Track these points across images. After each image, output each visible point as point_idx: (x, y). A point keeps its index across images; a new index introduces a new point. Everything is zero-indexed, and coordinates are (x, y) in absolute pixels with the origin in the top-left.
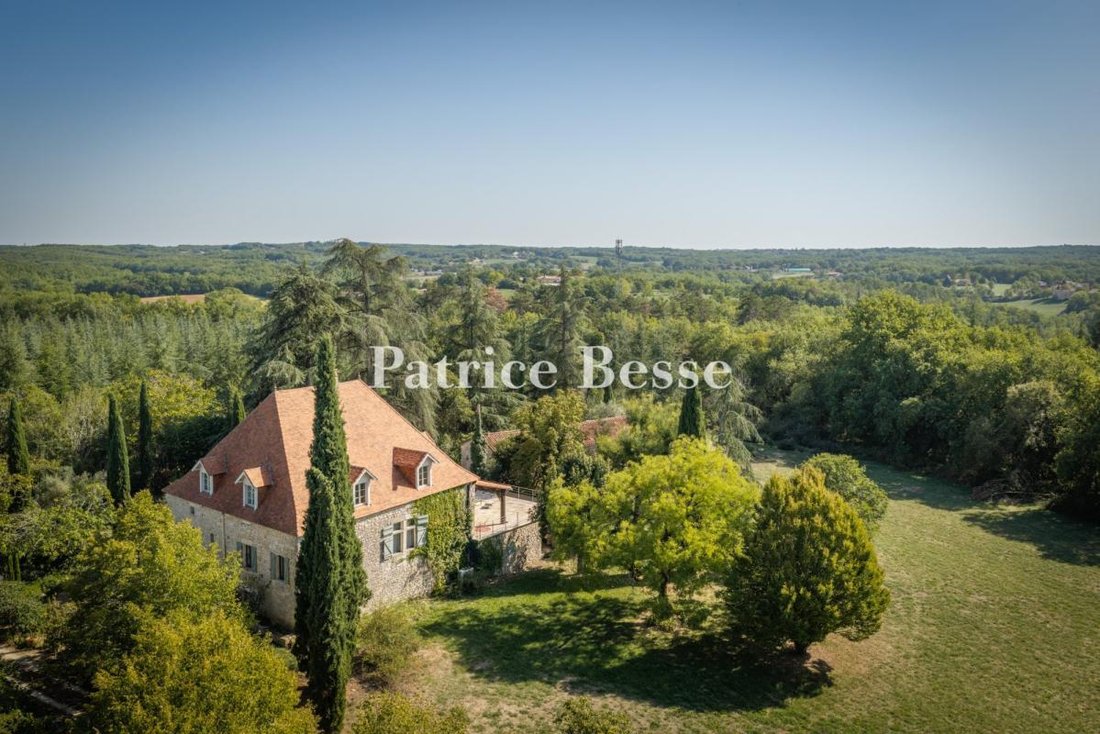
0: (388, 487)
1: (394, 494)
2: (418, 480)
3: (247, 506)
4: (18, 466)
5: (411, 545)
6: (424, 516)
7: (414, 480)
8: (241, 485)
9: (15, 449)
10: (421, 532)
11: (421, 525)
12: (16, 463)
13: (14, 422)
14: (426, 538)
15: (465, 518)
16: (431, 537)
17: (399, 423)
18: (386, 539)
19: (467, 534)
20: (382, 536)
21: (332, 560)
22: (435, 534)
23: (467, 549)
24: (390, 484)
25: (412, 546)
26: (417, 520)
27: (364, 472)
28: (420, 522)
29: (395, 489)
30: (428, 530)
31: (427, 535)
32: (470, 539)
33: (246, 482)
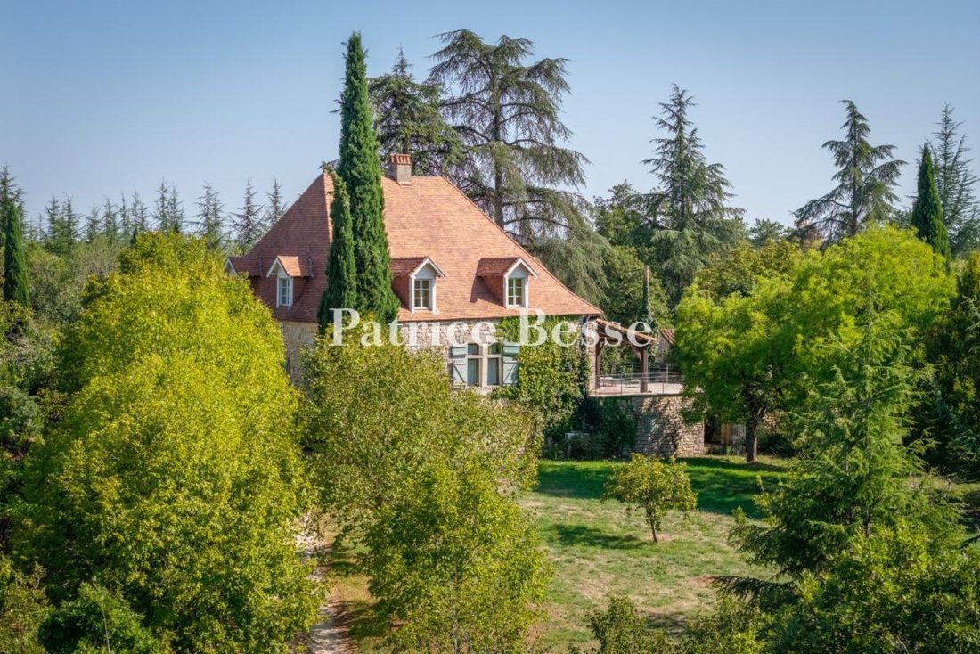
0: (464, 298)
1: (471, 306)
2: (507, 296)
3: (281, 306)
4: (16, 293)
5: (496, 379)
6: (512, 344)
7: (502, 294)
8: (274, 278)
9: (12, 271)
10: (508, 368)
11: (509, 355)
12: (13, 290)
13: (12, 235)
14: (516, 376)
15: (577, 363)
16: (524, 378)
17: (493, 234)
18: (457, 361)
19: (581, 387)
20: (451, 356)
21: (346, 277)
22: (530, 373)
23: (580, 408)
24: (468, 296)
25: (497, 384)
26: (503, 346)
27: (426, 261)
28: (507, 350)
29: (473, 300)
30: (520, 364)
31: (517, 371)
32: (585, 394)
33: (281, 275)
